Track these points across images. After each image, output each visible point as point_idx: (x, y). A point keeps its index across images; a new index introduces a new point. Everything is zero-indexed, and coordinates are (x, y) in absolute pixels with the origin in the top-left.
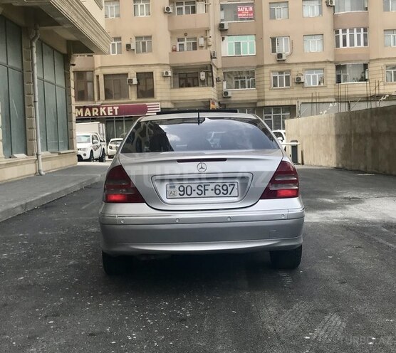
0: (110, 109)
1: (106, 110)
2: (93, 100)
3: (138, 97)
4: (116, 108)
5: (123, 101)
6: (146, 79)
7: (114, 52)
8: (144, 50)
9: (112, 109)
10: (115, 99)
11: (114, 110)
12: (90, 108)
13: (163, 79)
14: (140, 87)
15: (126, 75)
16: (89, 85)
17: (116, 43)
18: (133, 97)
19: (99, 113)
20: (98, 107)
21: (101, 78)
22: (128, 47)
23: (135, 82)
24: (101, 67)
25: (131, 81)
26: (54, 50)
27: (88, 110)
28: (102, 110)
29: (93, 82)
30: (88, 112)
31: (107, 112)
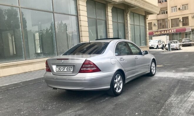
0: (173, 31)
1: (171, 31)
2: (168, 28)
3: (183, 26)
4: (175, 30)
5: (177, 28)
6: (186, 19)
7: (174, 11)
8: (185, 9)
9: (173, 30)
10: (175, 27)
11: (174, 31)
12: (166, 31)
13: (192, 18)
14: (183, 22)
15: (179, 18)
16: (166, 23)
17: (175, 8)
18: (181, 26)
19: (169, 32)
20: (169, 30)
21: (170, 20)
22: (179, 9)
23: (182, 20)
24: (170, 17)
25: (180, 20)
26: (139, 15)
27: (165, 31)
28: (170, 31)
29: (167, 22)
30: (165, 32)
31: (172, 32)
